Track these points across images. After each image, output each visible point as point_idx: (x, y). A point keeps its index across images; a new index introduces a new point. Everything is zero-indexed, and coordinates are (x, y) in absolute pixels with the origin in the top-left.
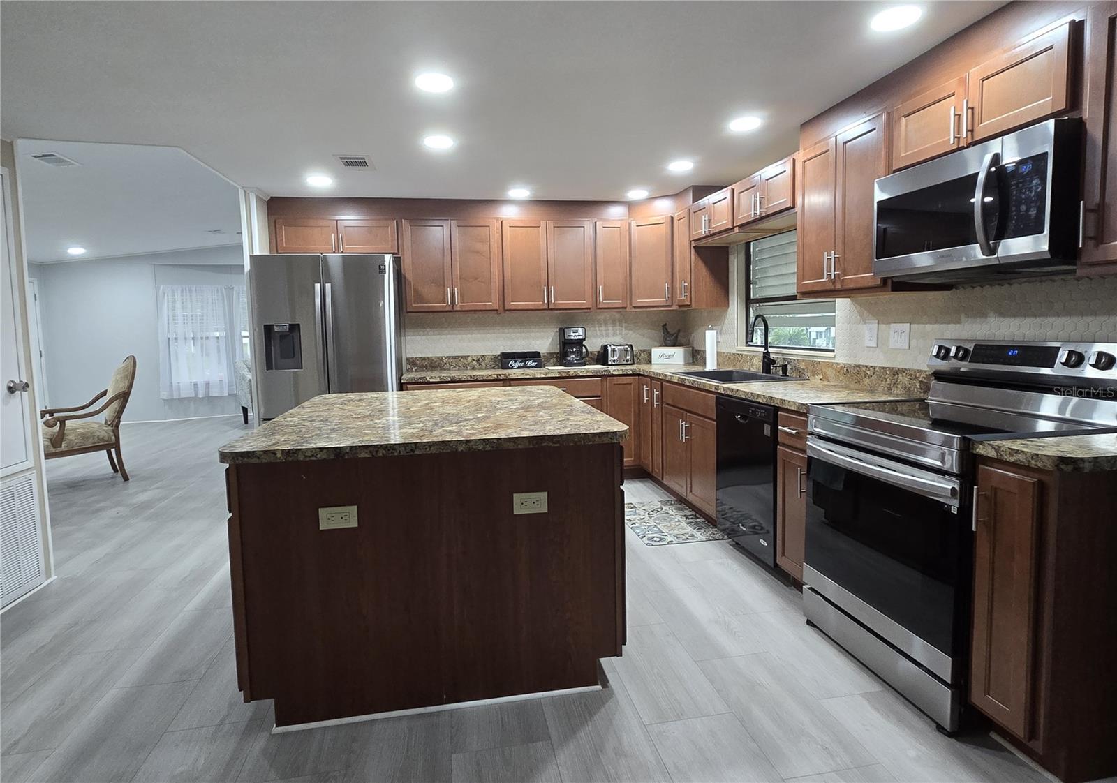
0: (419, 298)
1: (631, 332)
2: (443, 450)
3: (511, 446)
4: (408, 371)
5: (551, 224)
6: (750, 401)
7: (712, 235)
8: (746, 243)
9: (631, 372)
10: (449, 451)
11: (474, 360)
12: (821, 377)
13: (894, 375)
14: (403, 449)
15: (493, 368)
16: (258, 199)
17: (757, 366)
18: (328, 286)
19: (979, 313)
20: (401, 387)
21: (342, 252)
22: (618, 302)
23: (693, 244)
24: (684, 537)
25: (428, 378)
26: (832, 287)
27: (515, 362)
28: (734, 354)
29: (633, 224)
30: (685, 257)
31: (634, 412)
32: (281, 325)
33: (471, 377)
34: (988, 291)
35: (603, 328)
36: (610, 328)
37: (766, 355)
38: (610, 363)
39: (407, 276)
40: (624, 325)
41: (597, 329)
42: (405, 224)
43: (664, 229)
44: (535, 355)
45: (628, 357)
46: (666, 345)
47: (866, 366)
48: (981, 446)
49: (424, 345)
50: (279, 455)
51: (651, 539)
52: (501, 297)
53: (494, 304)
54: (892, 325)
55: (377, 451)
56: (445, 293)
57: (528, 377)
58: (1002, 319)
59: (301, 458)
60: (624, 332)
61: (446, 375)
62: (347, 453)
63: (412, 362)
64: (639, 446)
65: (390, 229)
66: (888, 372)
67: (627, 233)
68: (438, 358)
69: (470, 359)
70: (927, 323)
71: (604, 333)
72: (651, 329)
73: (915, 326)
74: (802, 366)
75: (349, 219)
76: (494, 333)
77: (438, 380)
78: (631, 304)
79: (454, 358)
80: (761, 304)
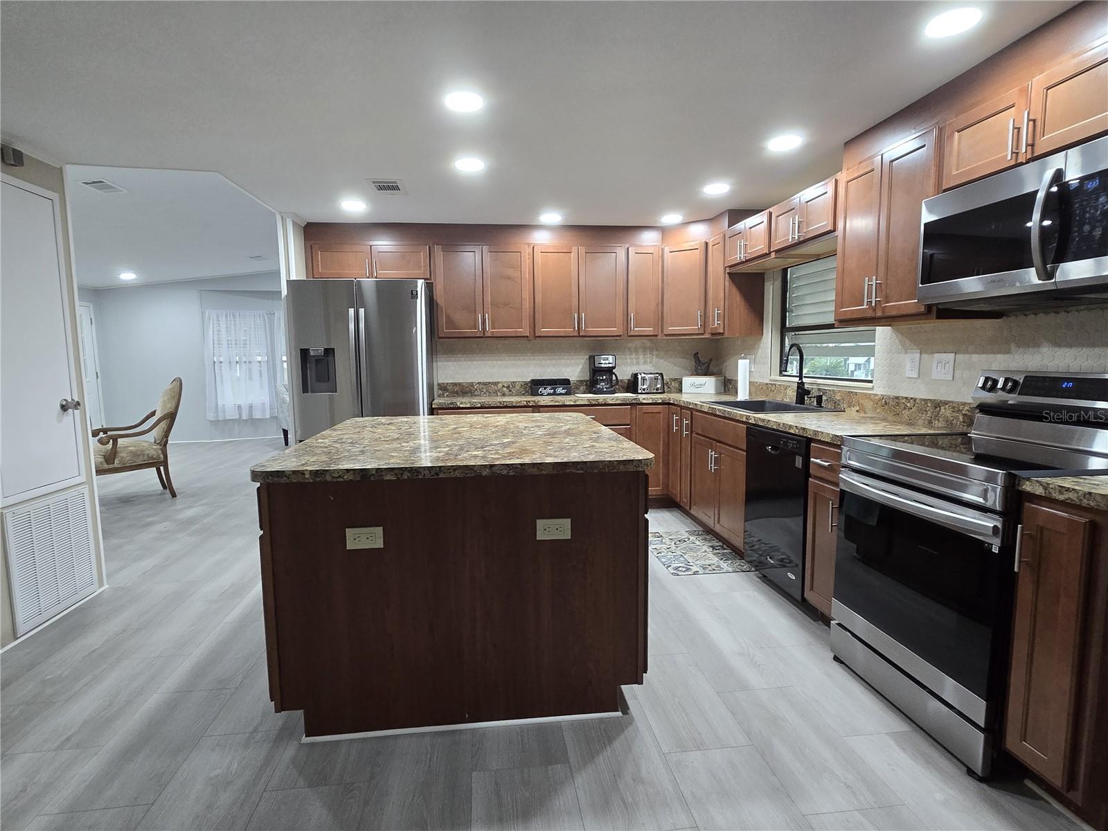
0: (451, 323)
1: (662, 361)
2: (467, 474)
3: (535, 471)
4: (439, 396)
5: (582, 250)
6: (782, 432)
7: (747, 261)
8: (784, 269)
9: (660, 401)
10: (473, 475)
11: (504, 386)
12: (858, 408)
13: (936, 407)
14: (428, 471)
15: (523, 394)
16: (295, 224)
17: (790, 396)
18: (362, 311)
19: (1030, 342)
20: (432, 411)
21: (376, 278)
22: (649, 330)
23: (728, 271)
24: (710, 568)
25: (458, 404)
26: (873, 315)
27: (545, 389)
28: (767, 384)
29: (667, 250)
30: (719, 282)
31: (664, 441)
32: (317, 349)
33: (500, 403)
34: (1043, 320)
35: (634, 356)
36: (641, 357)
37: (801, 385)
38: (640, 391)
39: (438, 302)
40: (655, 353)
41: (628, 356)
42: (438, 250)
43: (698, 255)
44: (565, 382)
45: (659, 386)
46: (698, 375)
47: (906, 398)
48: (1027, 483)
49: (455, 371)
50: (307, 476)
51: (676, 569)
52: (532, 325)
53: (525, 330)
54: (936, 355)
55: (402, 474)
56: (476, 320)
57: (557, 404)
58: (1057, 349)
59: (328, 478)
60: (655, 359)
61: (477, 401)
62: (374, 475)
63: (443, 388)
64: (667, 475)
65: (423, 256)
66: (929, 405)
67: (660, 258)
68: (469, 383)
69: (500, 385)
70: (974, 353)
71: (635, 361)
72: (683, 358)
73: (960, 357)
74: (838, 397)
75: (384, 244)
76: (525, 360)
77: (468, 406)
78: (662, 332)
79: (485, 384)
80: (797, 333)
